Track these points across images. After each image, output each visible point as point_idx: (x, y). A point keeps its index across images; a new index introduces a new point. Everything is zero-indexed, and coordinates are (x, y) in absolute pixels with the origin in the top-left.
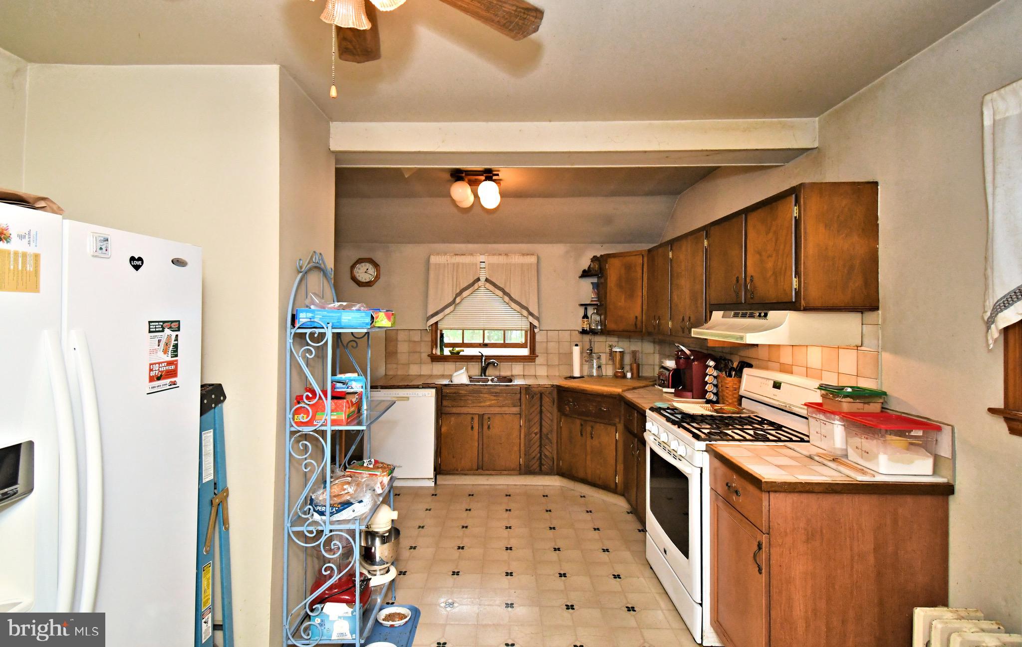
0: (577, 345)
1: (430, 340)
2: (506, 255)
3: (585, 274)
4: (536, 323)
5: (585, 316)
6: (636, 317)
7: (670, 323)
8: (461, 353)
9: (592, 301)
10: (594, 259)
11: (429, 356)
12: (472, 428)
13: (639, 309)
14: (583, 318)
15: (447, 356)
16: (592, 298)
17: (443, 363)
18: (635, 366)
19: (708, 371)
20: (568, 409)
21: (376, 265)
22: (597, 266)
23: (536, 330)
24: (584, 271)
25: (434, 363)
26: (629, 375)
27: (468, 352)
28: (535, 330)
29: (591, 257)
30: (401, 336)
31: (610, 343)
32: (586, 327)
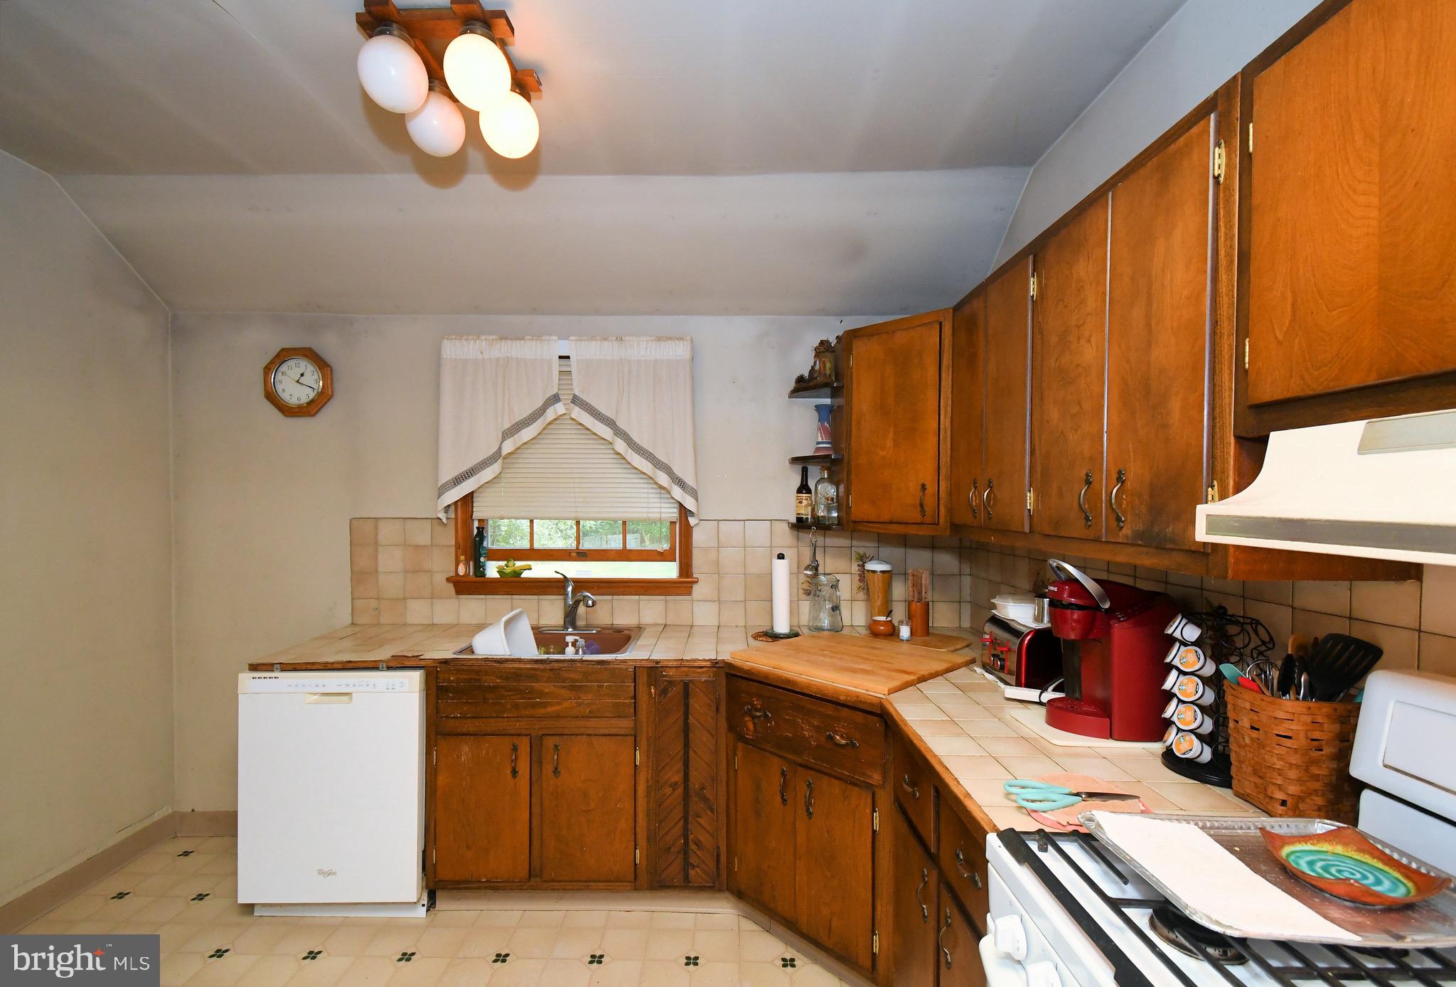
0: (781, 557)
1: (453, 542)
2: (620, 339)
3: (803, 386)
4: (690, 504)
5: (804, 488)
6: (923, 487)
7: (1030, 497)
8: (525, 574)
9: (818, 449)
10: (823, 349)
11: (448, 580)
12: (514, 772)
13: (931, 466)
14: (799, 491)
15: (493, 581)
16: (818, 443)
17: (483, 597)
18: (917, 607)
19: (1176, 656)
20: (751, 726)
21: (322, 364)
22: (828, 365)
23: (692, 521)
24: (800, 379)
25: (461, 596)
26: (905, 632)
27: (541, 570)
28: (690, 519)
29: (816, 344)
30: (387, 533)
31: (861, 551)
32: (806, 513)
